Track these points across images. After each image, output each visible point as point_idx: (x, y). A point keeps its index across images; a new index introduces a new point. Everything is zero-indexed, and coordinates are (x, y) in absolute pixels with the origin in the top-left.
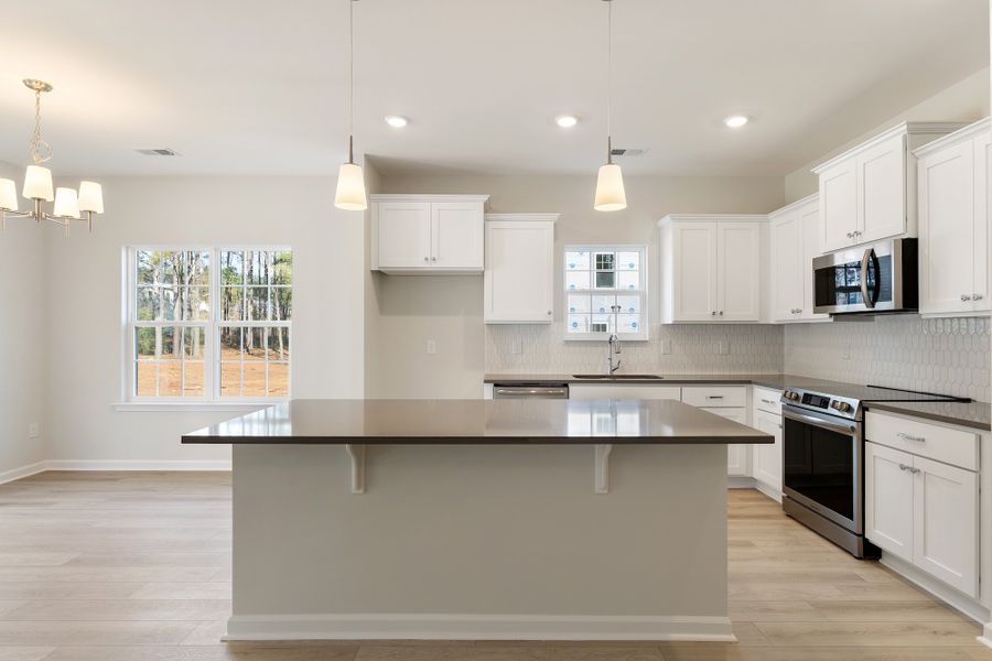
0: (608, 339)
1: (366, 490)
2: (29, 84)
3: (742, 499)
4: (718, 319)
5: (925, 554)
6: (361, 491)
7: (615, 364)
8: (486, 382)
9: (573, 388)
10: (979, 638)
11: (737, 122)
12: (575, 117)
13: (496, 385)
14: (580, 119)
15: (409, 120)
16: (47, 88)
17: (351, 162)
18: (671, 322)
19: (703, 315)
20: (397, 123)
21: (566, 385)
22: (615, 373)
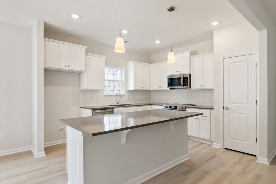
0: (116, 94)
4: (142, 89)
5: (200, 134)
7: (118, 101)
10: (212, 146)
11: (158, 42)
12: (128, 31)
18: (133, 90)
21: (113, 108)
22: (118, 104)
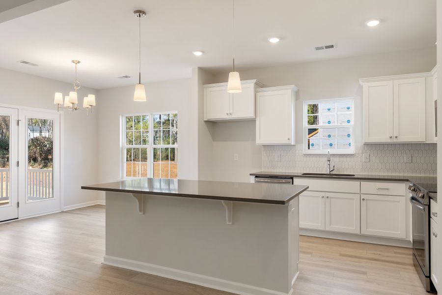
1: (144, 213)
2: (73, 61)
3: (395, 253)
4: (395, 140)
6: (142, 213)
8: (251, 175)
9: (295, 180)
11: (373, 24)
12: (278, 37)
13: (256, 177)
14: (281, 38)
15: (203, 52)
16: (79, 62)
17: (140, 83)
19: (384, 138)
20: (198, 54)
21: (292, 178)
22: (332, 173)
